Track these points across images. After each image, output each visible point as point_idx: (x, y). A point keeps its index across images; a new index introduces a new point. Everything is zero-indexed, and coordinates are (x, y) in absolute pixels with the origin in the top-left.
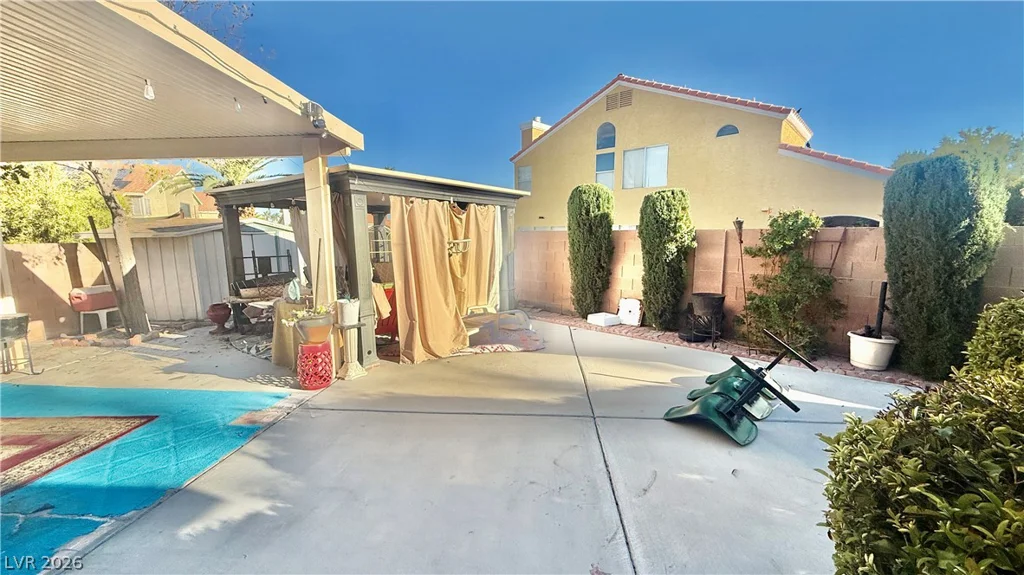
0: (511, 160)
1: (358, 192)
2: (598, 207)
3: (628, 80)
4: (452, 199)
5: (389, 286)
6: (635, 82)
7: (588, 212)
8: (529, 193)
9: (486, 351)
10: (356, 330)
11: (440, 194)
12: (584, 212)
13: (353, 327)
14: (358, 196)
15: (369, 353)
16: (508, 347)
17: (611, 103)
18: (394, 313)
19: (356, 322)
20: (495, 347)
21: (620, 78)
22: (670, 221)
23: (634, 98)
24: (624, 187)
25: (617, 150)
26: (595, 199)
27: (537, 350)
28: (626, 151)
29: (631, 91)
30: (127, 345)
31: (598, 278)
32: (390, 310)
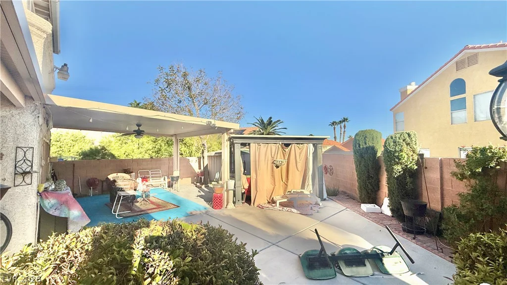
0: (391, 110)
1: (236, 143)
2: (366, 143)
3: (474, 48)
4: (280, 143)
5: (248, 176)
6: (480, 48)
8: (329, 137)
9: (284, 210)
10: (232, 191)
11: (274, 141)
12: (357, 146)
13: (232, 190)
14: (237, 144)
15: (239, 201)
16: (293, 210)
17: (460, 66)
18: (250, 187)
19: (233, 188)
20: (288, 209)
21: (466, 48)
23: (480, 58)
24: (477, 120)
25: (468, 95)
26: (363, 138)
27: (306, 215)
28: (477, 95)
29: (476, 55)
30: (201, 187)
31: (369, 183)
32: (248, 185)
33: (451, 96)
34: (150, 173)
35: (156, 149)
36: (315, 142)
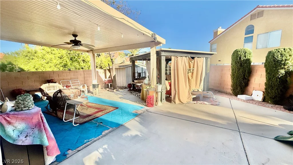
0: (209, 42)
2: (245, 56)
3: (262, 7)
4: (189, 56)
5: (170, 81)
6: (266, 7)
7: (240, 58)
8: (216, 53)
9: (198, 103)
10: (160, 93)
11: (186, 55)
12: (238, 58)
14: (163, 57)
15: (164, 99)
16: (206, 103)
17: (253, 17)
19: (161, 91)
20: (201, 102)
21: (258, 7)
22: (282, 60)
23: (265, 13)
24: (257, 48)
25: (255, 35)
26: (244, 54)
27: (216, 105)
28: (259, 34)
29: (263, 11)
30: (113, 91)
31: (243, 82)
32: (170, 88)
33: (245, 35)
34: (71, 82)
35: (62, 64)
36: (207, 56)
